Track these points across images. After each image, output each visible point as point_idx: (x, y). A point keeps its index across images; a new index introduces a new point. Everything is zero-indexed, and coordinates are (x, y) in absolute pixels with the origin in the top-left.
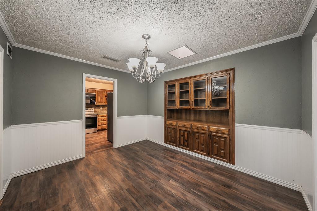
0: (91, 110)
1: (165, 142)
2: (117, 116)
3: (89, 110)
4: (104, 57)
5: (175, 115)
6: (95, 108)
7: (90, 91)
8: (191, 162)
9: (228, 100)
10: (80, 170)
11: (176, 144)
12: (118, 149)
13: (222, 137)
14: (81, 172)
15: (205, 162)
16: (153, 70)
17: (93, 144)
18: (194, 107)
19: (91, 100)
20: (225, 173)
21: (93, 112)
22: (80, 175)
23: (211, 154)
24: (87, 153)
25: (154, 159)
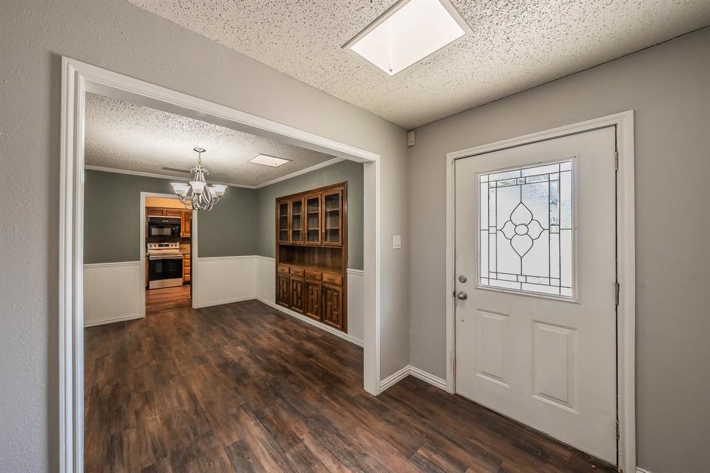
0: (174, 247)
1: (277, 303)
2: (199, 257)
3: (170, 247)
4: (166, 169)
5: (297, 255)
6: (180, 244)
7: (172, 212)
8: (292, 329)
9: (340, 231)
10: (130, 330)
11: (289, 304)
12: (199, 310)
13: (336, 291)
14: (130, 333)
15: (313, 331)
16: (200, 196)
17: (165, 302)
18: (307, 242)
19: (172, 230)
20: (327, 343)
21: (178, 251)
22: (127, 335)
23: (324, 318)
24: (148, 313)
25: (242, 324)
